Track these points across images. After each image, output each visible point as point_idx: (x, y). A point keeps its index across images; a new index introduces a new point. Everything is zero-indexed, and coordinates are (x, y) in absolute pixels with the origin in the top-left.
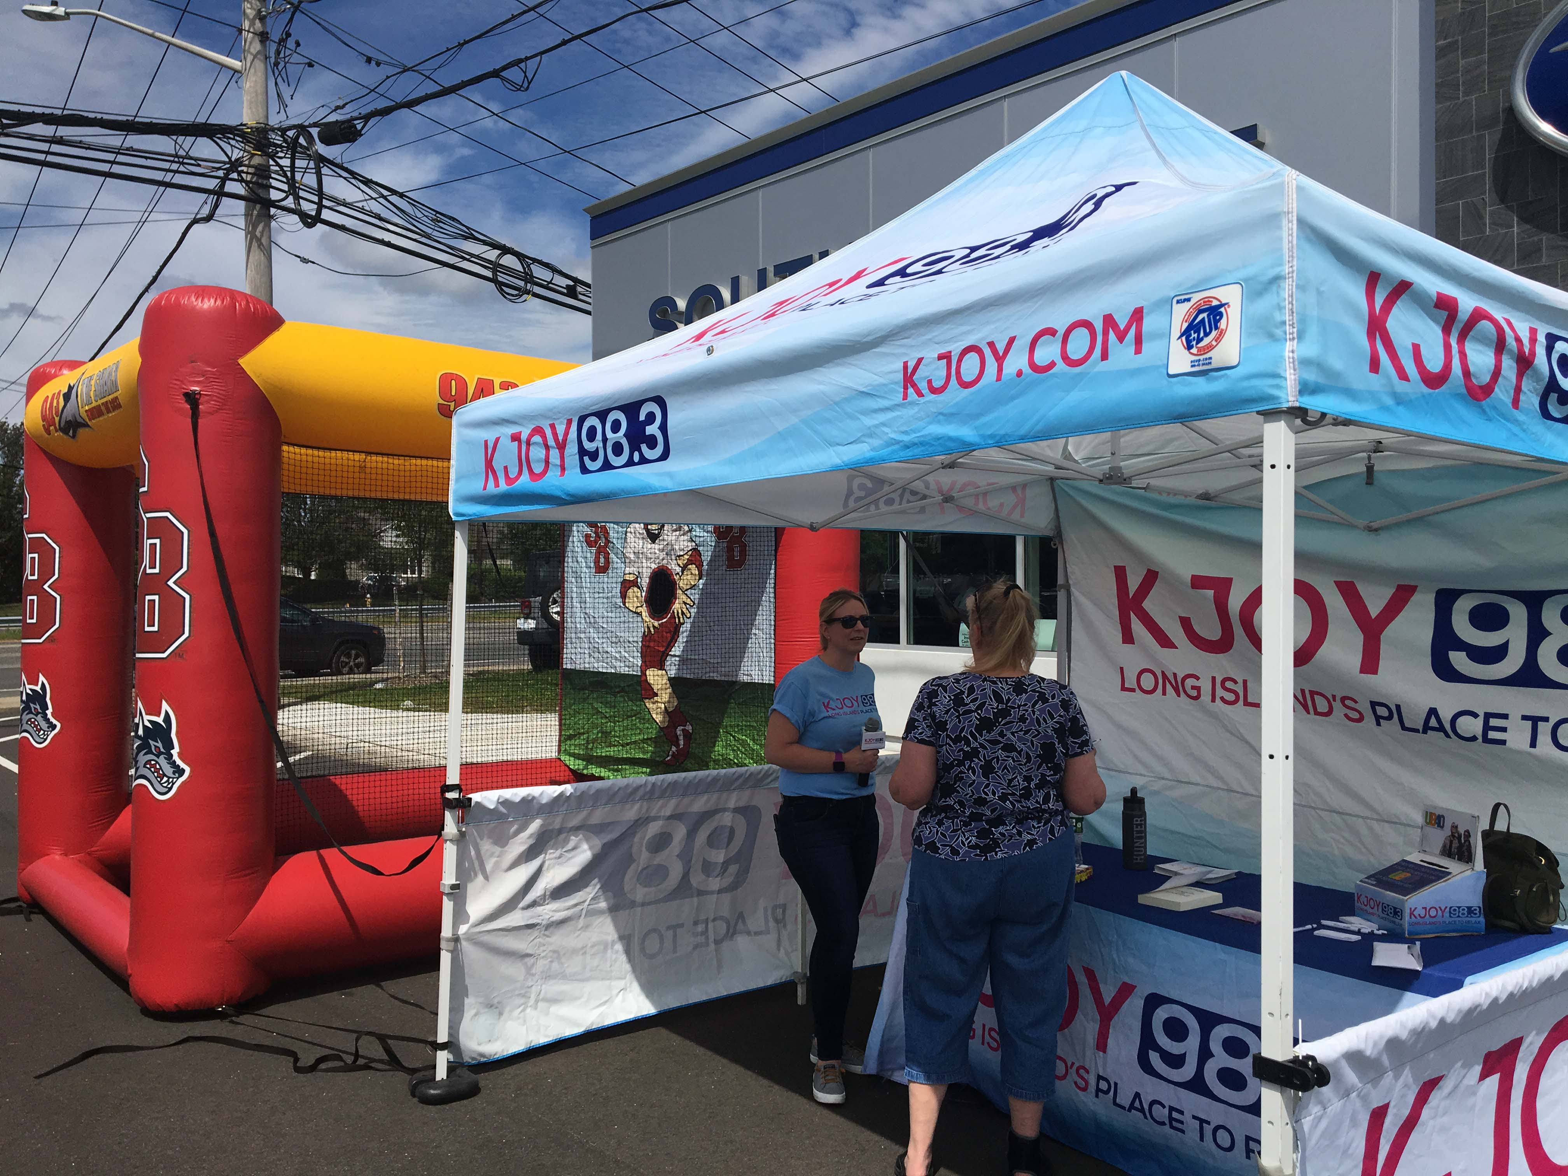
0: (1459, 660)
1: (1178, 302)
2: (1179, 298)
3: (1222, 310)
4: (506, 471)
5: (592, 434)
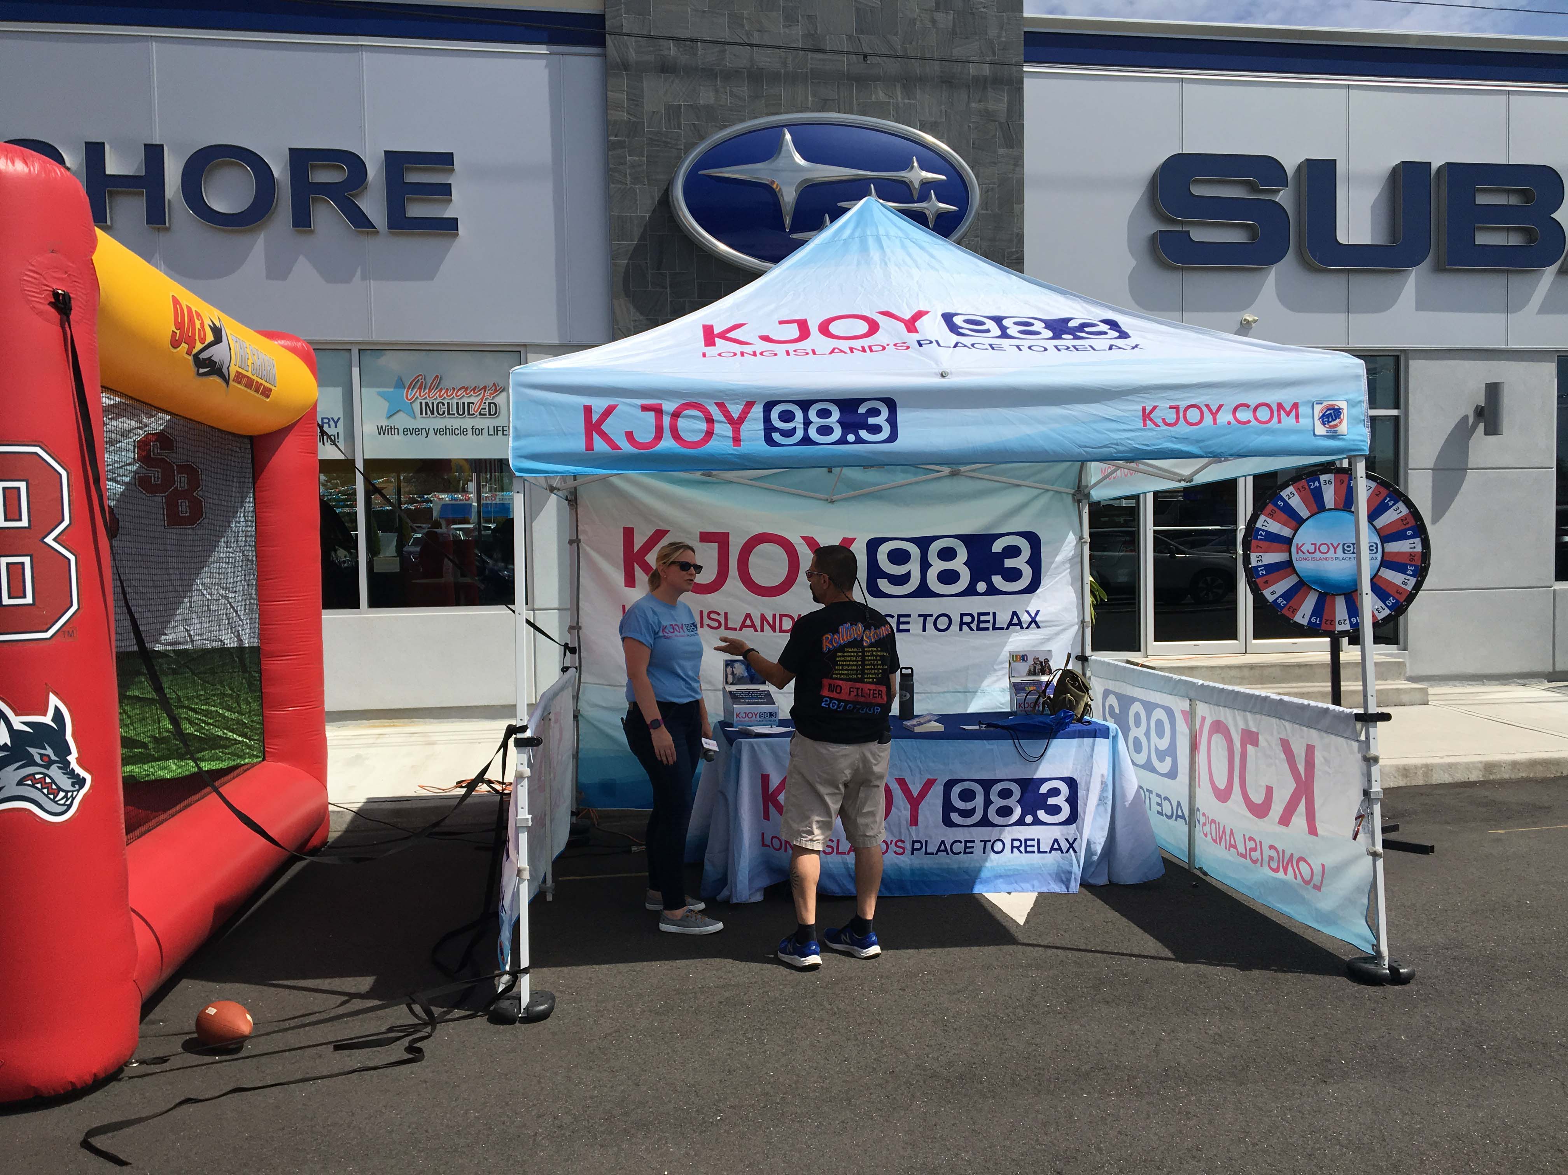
1: (1317, 403)
4: (629, 436)
5: (787, 416)
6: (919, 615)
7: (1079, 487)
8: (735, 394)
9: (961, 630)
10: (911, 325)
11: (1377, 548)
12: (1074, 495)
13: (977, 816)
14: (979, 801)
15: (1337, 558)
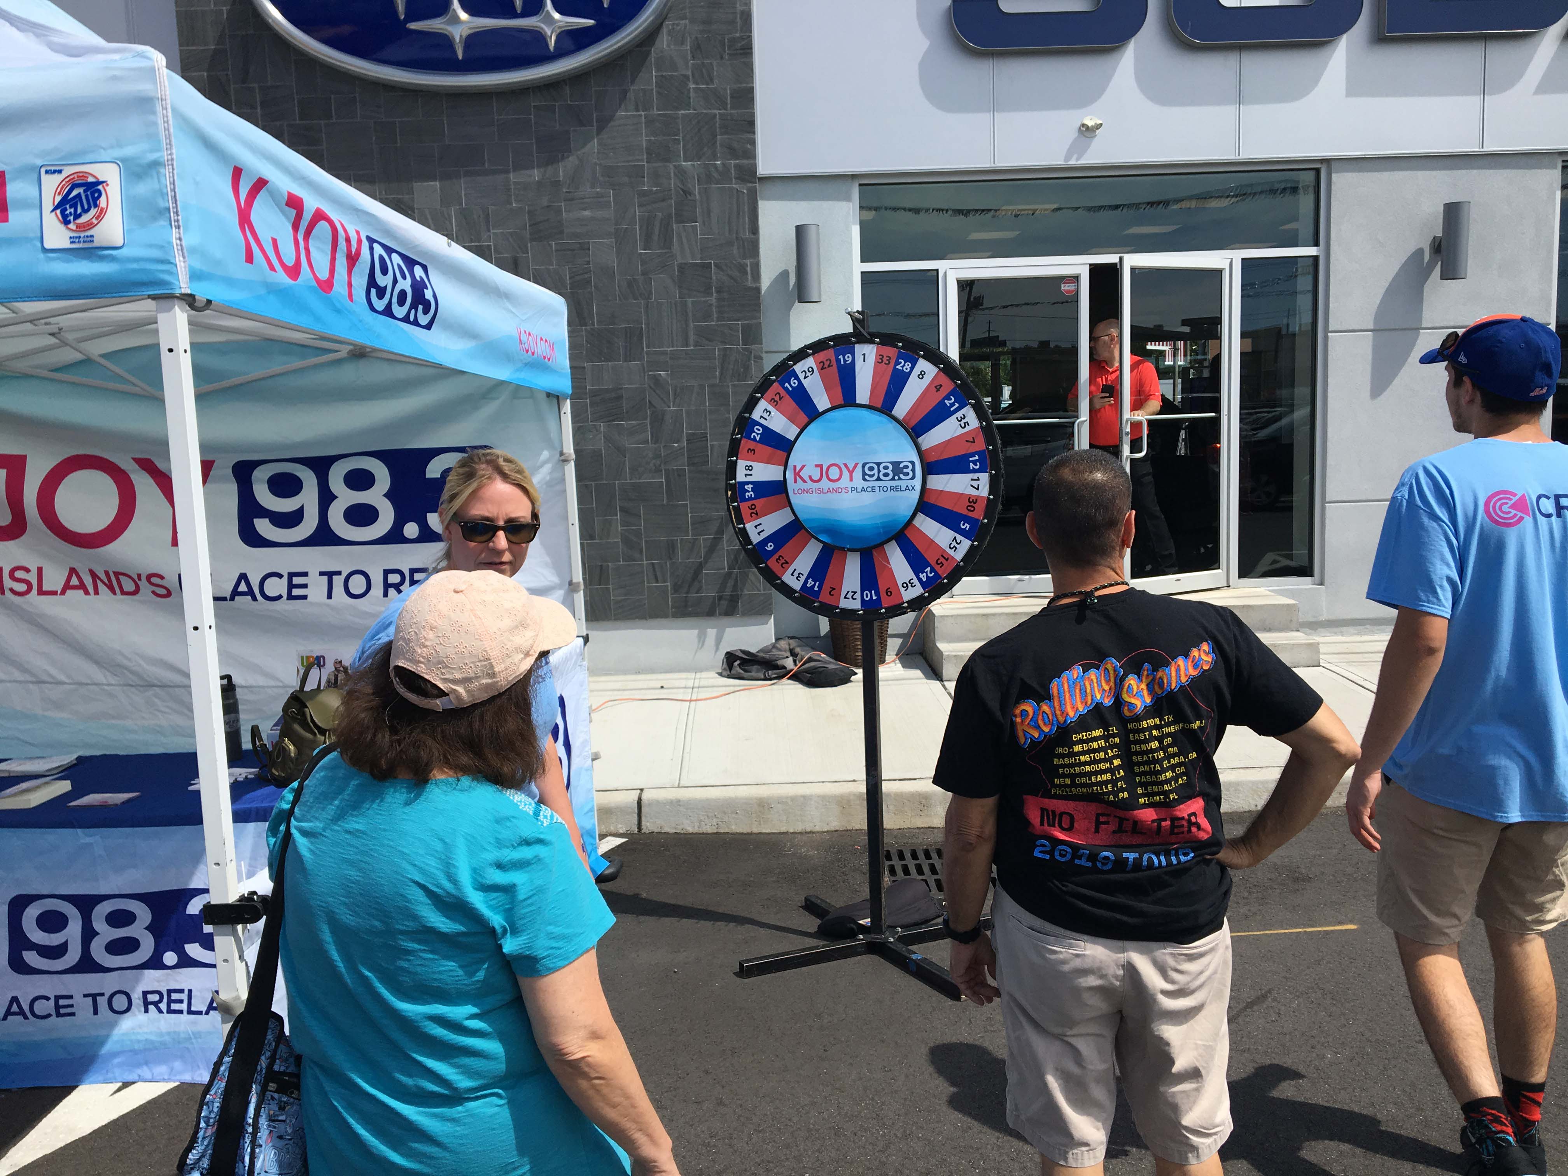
0: (263, 526)
1: (47, 172)
2: (48, 168)
3: (100, 187)
6: (322, 574)
11: (913, 470)
13: (73, 956)
14: (73, 930)
15: (854, 489)
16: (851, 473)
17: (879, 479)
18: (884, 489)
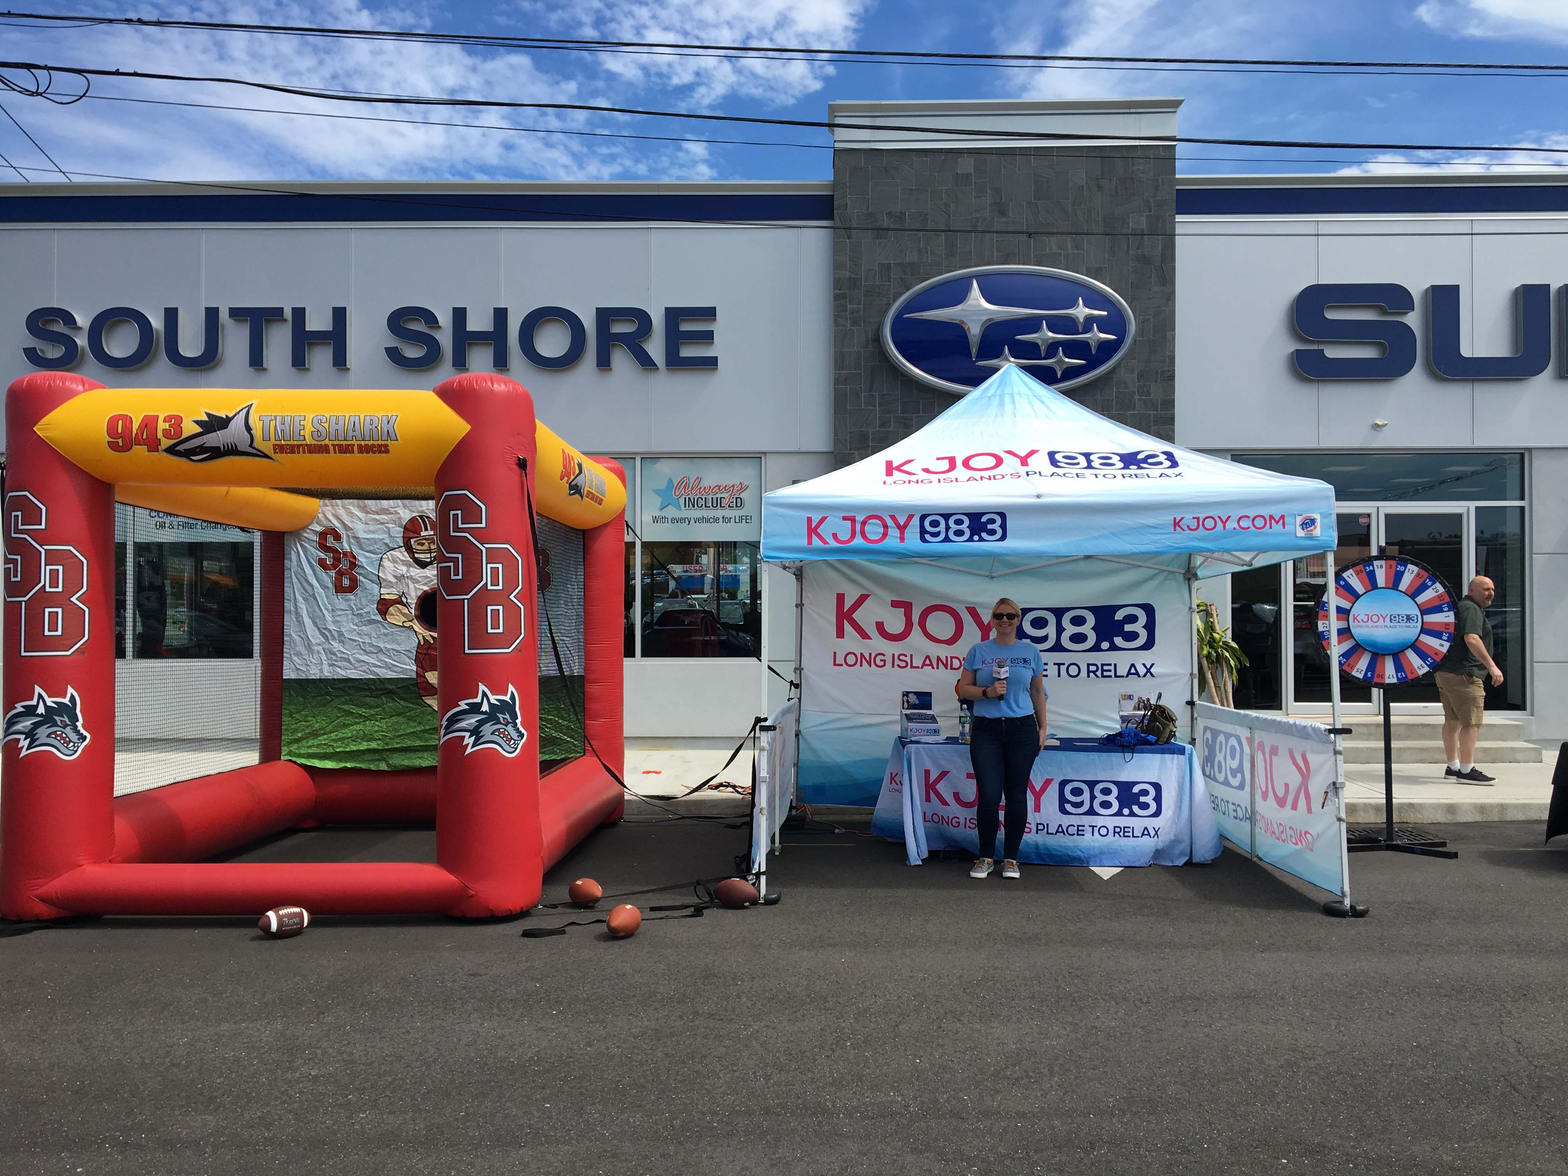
1: (1298, 515)
4: (835, 536)
5: (935, 524)
6: (1055, 664)
7: (1189, 568)
8: (901, 508)
9: (1088, 676)
10: (1024, 461)
11: (1417, 619)
12: (1184, 574)
13: (1086, 807)
14: (1086, 796)
15: (1386, 626)
16: (1384, 619)
17: (1399, 622)
18: (1401, 627)
